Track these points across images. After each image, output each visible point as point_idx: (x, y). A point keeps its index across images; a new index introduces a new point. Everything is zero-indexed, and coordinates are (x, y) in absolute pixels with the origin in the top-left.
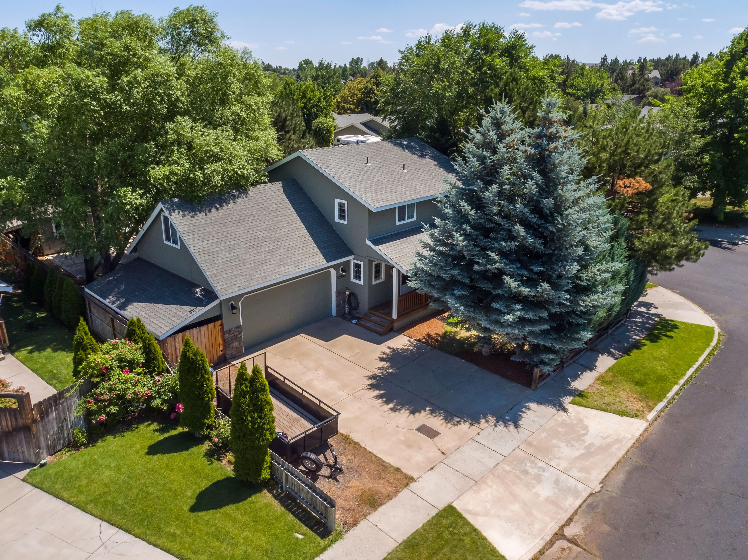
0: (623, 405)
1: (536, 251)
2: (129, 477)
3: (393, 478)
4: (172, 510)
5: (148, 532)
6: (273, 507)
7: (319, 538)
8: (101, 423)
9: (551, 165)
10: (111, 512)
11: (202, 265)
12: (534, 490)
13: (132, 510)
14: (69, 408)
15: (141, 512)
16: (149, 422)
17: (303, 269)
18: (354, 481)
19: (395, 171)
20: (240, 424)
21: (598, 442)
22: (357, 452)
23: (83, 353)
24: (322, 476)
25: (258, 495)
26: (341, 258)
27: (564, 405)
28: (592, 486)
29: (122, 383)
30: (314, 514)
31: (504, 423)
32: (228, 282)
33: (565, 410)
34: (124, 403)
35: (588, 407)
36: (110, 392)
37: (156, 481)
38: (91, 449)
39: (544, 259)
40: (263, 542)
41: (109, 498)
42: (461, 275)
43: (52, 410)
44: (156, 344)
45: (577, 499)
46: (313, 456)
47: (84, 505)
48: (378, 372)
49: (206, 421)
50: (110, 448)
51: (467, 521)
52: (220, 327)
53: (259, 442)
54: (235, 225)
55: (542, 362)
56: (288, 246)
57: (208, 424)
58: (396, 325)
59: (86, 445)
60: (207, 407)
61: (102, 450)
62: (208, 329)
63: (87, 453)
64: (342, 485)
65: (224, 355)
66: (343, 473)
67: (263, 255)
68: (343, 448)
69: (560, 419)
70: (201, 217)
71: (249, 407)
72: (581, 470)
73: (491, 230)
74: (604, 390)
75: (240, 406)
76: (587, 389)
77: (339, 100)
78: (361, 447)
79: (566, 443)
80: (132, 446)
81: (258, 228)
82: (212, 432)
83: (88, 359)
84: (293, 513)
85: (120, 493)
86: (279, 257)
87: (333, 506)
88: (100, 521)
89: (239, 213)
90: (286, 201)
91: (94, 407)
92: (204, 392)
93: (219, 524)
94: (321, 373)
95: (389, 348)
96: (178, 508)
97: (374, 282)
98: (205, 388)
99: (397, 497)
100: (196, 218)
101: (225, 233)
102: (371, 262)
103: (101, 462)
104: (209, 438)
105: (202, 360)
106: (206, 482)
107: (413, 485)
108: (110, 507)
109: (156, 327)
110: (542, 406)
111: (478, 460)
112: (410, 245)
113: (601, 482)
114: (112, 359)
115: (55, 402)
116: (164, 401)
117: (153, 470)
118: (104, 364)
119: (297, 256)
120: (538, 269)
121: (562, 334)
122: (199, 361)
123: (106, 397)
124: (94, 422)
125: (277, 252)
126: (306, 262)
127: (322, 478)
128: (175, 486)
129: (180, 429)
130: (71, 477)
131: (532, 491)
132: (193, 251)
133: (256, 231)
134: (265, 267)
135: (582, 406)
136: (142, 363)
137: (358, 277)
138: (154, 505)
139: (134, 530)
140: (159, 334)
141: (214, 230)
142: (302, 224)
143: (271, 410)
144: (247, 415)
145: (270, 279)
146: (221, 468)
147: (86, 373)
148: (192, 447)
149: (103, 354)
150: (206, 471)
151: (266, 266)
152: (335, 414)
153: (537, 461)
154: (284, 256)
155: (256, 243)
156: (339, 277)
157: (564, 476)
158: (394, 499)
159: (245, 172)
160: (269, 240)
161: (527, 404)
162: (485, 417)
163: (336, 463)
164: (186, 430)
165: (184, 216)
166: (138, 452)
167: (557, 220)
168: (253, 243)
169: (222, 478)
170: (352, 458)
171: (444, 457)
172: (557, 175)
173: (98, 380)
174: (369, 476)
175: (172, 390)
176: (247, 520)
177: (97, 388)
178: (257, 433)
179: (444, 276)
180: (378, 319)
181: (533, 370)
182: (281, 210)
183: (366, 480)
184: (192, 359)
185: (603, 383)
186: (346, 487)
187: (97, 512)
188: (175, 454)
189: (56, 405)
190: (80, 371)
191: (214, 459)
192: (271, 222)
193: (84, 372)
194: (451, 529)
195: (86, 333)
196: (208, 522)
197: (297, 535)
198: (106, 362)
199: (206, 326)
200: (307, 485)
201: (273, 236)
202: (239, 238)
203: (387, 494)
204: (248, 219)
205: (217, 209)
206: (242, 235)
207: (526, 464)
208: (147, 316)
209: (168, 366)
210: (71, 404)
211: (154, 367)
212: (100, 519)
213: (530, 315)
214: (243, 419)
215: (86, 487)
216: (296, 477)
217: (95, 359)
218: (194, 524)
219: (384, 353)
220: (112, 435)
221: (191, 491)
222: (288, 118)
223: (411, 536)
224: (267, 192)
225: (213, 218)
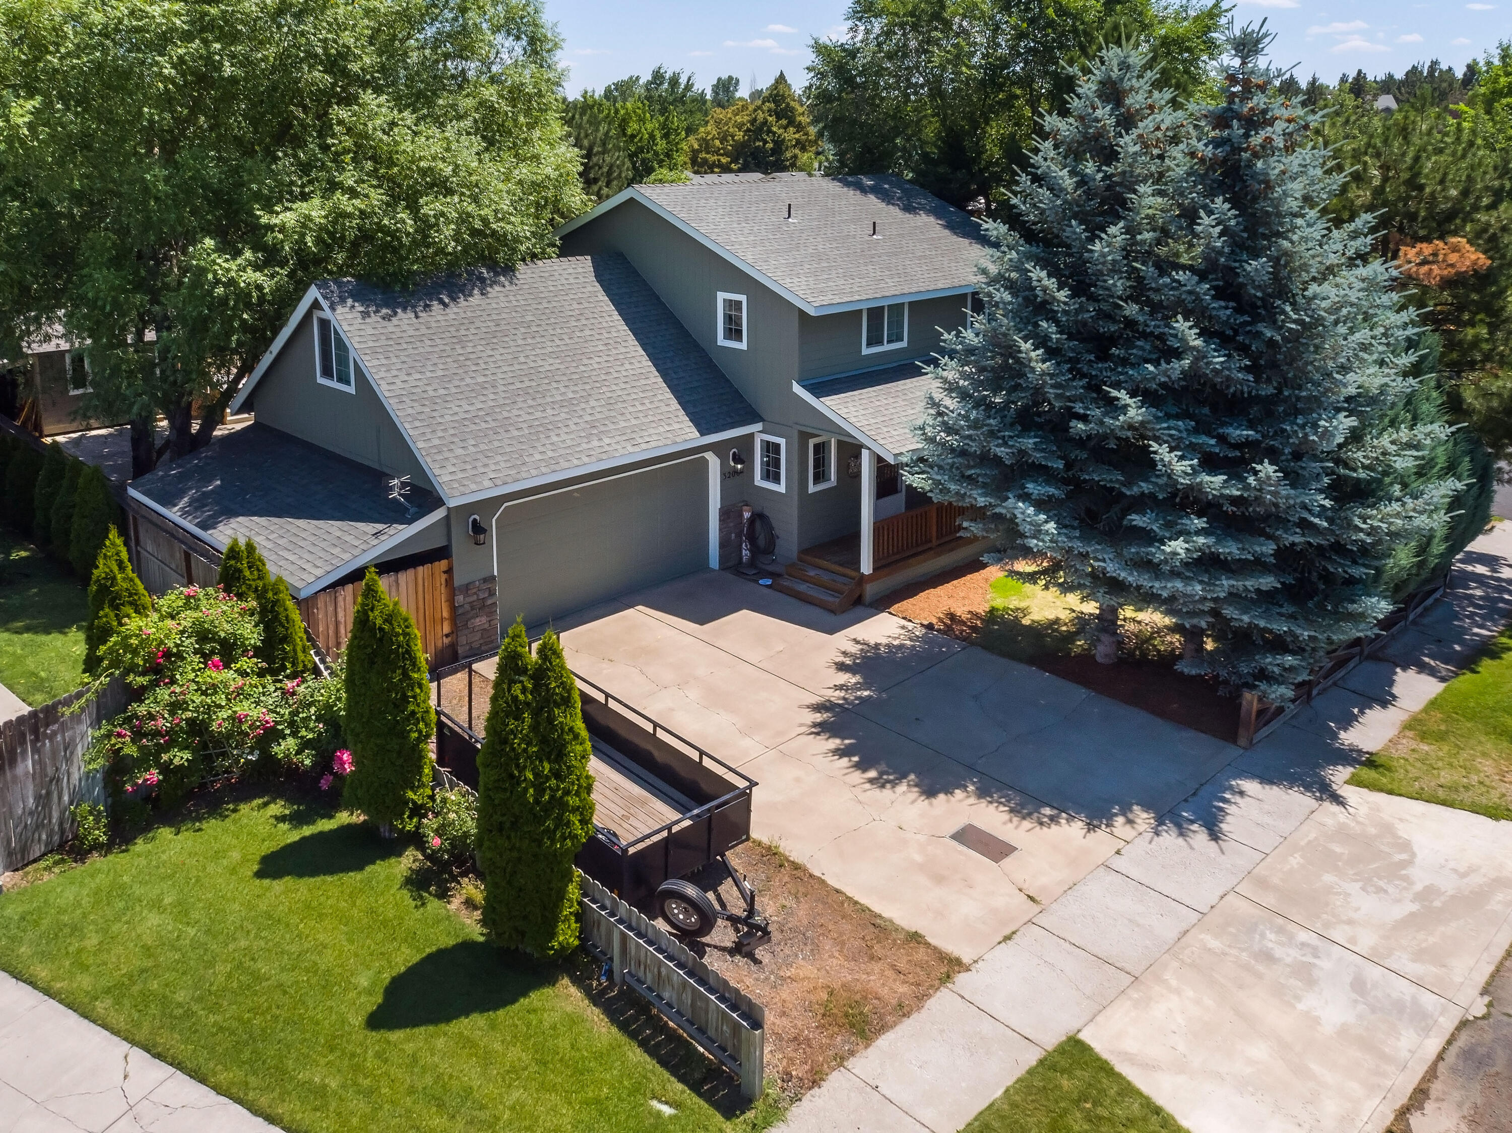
0: (1493, 792)
1: (1232, 390)
2: (208, 932)
3: (905, 959)
4: (317, 1023)
5: (253, 1081)
6: (588, 1025)
7: (719, 1117)
8: (147, 795)
9: (1260, 183)
10: (157, 1023)
11: (407, 426)
12: (1301, 1006)
13: (212, 1019)
14: (69, 746)
15: (235, 1024)
16: (266, 799)
17: (644, 446)
18: (802, 963)
19: (854, 237)
20: (505, 790)
21: (1448, 885)
22: (802, 889)
23: (112, 614)
24: (715, 947)
25: (548, 991)
26: (733, 426)
27: (1334, 787)
28: (1463, 1000)
29: (204, 693)
30: (701, 1050)
31: (1179, 826)
32: (468, 467)
33: (1337, 799)
34: (205, 747)
35: (1400, 795)
36: (172, 713)
37: (277, 944)
38: (116, 859)
39: (1255, 411)
40: (566, 1120)
41: (155, 985)
42: (1043, 450)
43: (24, 752)
44: (290, 604)
45: (1427, 1036)
46: (691, 891)
47: (86, 1000)
48: (836, 696)
49: (410, 794)
50: (164, 857)
51: (1129, 1083)
52: (444, 577)
53: (553, 842)
54: (483, 342)
55: (1263, 675)
56: (609, 395)
57: (414, 802)
58: (870, 590)
59: (106, 849)
60: (415, 757)
61: (145, 862)
62: (416, 579)
63: (105, 868)
64: (772, 972)
65: (453, 647)
66: (769, 940)
67: (550, 412)
68: (763, 877)
69: (1329, 821)
70: (406, 321)
71: (529, 744)
72: (1419, 955)
73: (1113, 340)
74: (1432, 753)
75: (505, 741)
76: (1386, 748)
77: (696, 146)
78: (811, 876)
79: (1360, 884)
80: (218, 855)
81: (538, 351)
82: (425, 821)
83: (123, 629)
84: (644, 1044)
85: (184, 973)
86: (588, 418)
87: (757, 1024)
88: (126, 1046)
89: (495, 317)
90: (602, 298)
91: (131, 750)
92: (407, 719)
93: (444, 1067)
94: (693, 694)
95: (857, 642)
96: (334, 1017)
97: (812, 489)
98: (411, 707)
99: (924, 1011)
100: (395, 320)
101: (462, 358)
102: (805, 436)
103: (138, 890)
104: (417, 840)
105: (405, 634)
106: (408, 951)
107: (961, 979)
108: (154, 1010)
109: (292, 568)
110: (1275, 787)
111: (1130, 921)
112: (898, 399)
113: (1484, 992)
114: (182, 632)
115: (35, 731)
116: (305, 745)
117: (270, 917)
118: (162, 642)
119: (629, 416)
120: (1240, 433)
121: (1310, 604)
122: (398, 635)
123: (163, 724)
124: (129, 787)
125: (583, 405)
126: (652, 431)
127: (717, 954)
128: (327, 960)
129: (344, 818)
130: (61, 926)
131: (1295, 1008)
132: (387, 394)
133: (532, 358)
134: (555, 439)
135: (1381, 790)
136: (255, 647)
137: (772, 474)
138: (270, 1008)
139: (215, 1074)
140: (299, 585)
141: (436, 349)
142: (640, 349)
143: (583, 757)
144: (525, 767)
145: (567, 465)
146: (448, 917)
147: (115, 664)
148: (373, 863)
149: (162, 618)
150: (409, 923)
151: (558, 435)
152: (742, 784)
153: (1291, 927)
154: (598, 416)
155: (534, 384)
156: (727, 475)
157: (1374, 973)
158: (915, 1016)
159: (509, 227)
160: (565, 378)
161: (1233, 783)
162: (1123, 813)
163: (751, 911)
164: (358, 818)
165: (365, 315)
166: (233, 871)
167: (1284, 312)
168: (528, 384)
169: (451, 942)
170: (790, 902)
171: (1036, 909)
172: (1276, 207)
173: (142, 680)
174: (841, 951)
175: (327, 715)
176: (519, 1059)
177: (142, 701)
178: (548, 817)
179: (1001, 451)
180: (825, 577)
181: (1240, 696)
182: (591, 315)
183: (835, 961)
184: (381, 629)
185: (1423, 736)
186: (783, 978)
187: (120, 1021)
188: (329, 879)
189: (37, 739)
190: (100, 660)
191: (430, 894)
192: (568, 341)
193: (111, 661)
194: (1088, 1106)
195: (120, 564)
196: (415, 1059)
197: (655, 1103)
198: (167, 636)
199: (410, 572)
200: (680, 965)
201: (573, 370)
202: (495, 371)
203: (894, 1002)
204: (514, 332)
205: (446, 305)
206: (500, 364)
207: (1263, 936)
208: (269, 545)
209: (317, 659)
210: (73, 739)
211: (284, 659)
212: (126, 1039)
213: (1230, 549)
214: (512, 776)
215: (95, 954)
216: (650, 943)
217: (140, 629)
218: (377, 1062)
219: (845, 653)
220: (171, 826)
221: (370, 973)
222: (595, 150)
223: (976, 1119)
224: (558, 277)
225: (434, 325)
